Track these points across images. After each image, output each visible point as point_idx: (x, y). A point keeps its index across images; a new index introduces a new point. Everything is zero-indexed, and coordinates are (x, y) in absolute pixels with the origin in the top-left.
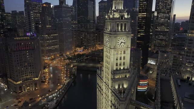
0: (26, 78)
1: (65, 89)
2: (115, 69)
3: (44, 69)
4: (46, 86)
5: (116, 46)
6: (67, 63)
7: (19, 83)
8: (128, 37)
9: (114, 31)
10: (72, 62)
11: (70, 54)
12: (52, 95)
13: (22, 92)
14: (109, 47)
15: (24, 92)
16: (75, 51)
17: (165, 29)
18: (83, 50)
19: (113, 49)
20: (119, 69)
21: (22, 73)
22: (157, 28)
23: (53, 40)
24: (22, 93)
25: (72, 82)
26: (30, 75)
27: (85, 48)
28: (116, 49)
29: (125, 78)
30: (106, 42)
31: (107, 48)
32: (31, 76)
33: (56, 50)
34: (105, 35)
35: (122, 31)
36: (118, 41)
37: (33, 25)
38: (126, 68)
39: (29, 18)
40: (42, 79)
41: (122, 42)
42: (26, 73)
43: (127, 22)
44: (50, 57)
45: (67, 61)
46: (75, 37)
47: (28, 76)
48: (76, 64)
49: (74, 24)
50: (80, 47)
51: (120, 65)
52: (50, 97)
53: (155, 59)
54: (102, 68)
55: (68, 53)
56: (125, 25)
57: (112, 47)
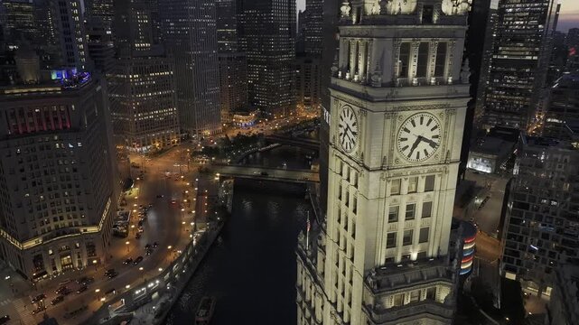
0: (57, 227)
1: (191, 259)
2: (383, 262)
3: (127, 187)
4: (127, 249)
5: (391, 155)
6: (201, 167)
7: (32, 243)
8: (450, 110)
9: (384, 86)
10: (218, 162)
11: (214, 134)
12: (145, 284)
13: (45, 273)
14: (358, 158)
15: (51, 272)
16: (231, 125)
17: (525, 56)
18: (256, 122)
19: (379, 173)
20: (399, 259)
21: (43, 211)
22: (497, 52)
23: (158, 90)
24: (45, 276)
25: (215, 232)
26: (69, 218)
27: (262, 116)
28: (392, 173)
29: (430, 306)
30: (342, 130)
31: (345, 159)
32: (73, 221)
33: (168, 122)
34: (337, 99)
35: (424, 83)
36: (404, 134)
37: (81, 43)
38: (432, 252)
39: (65, 19)
40: (115, 226)
41: (420, 138)
42: (54, 212)
43: (453, 36)
44: (149, 144)
45: (203, 161)
46: (231, 81)
47: (62, 222)
48: (230, 169)
49: (228, 37)
50: (245, 111)
51: (408, 240)
52: (137, 292)
53: (490, 156)
54: (320, 238)
55: (208, 132)
56: (442, 50)
57: (374, 162)
